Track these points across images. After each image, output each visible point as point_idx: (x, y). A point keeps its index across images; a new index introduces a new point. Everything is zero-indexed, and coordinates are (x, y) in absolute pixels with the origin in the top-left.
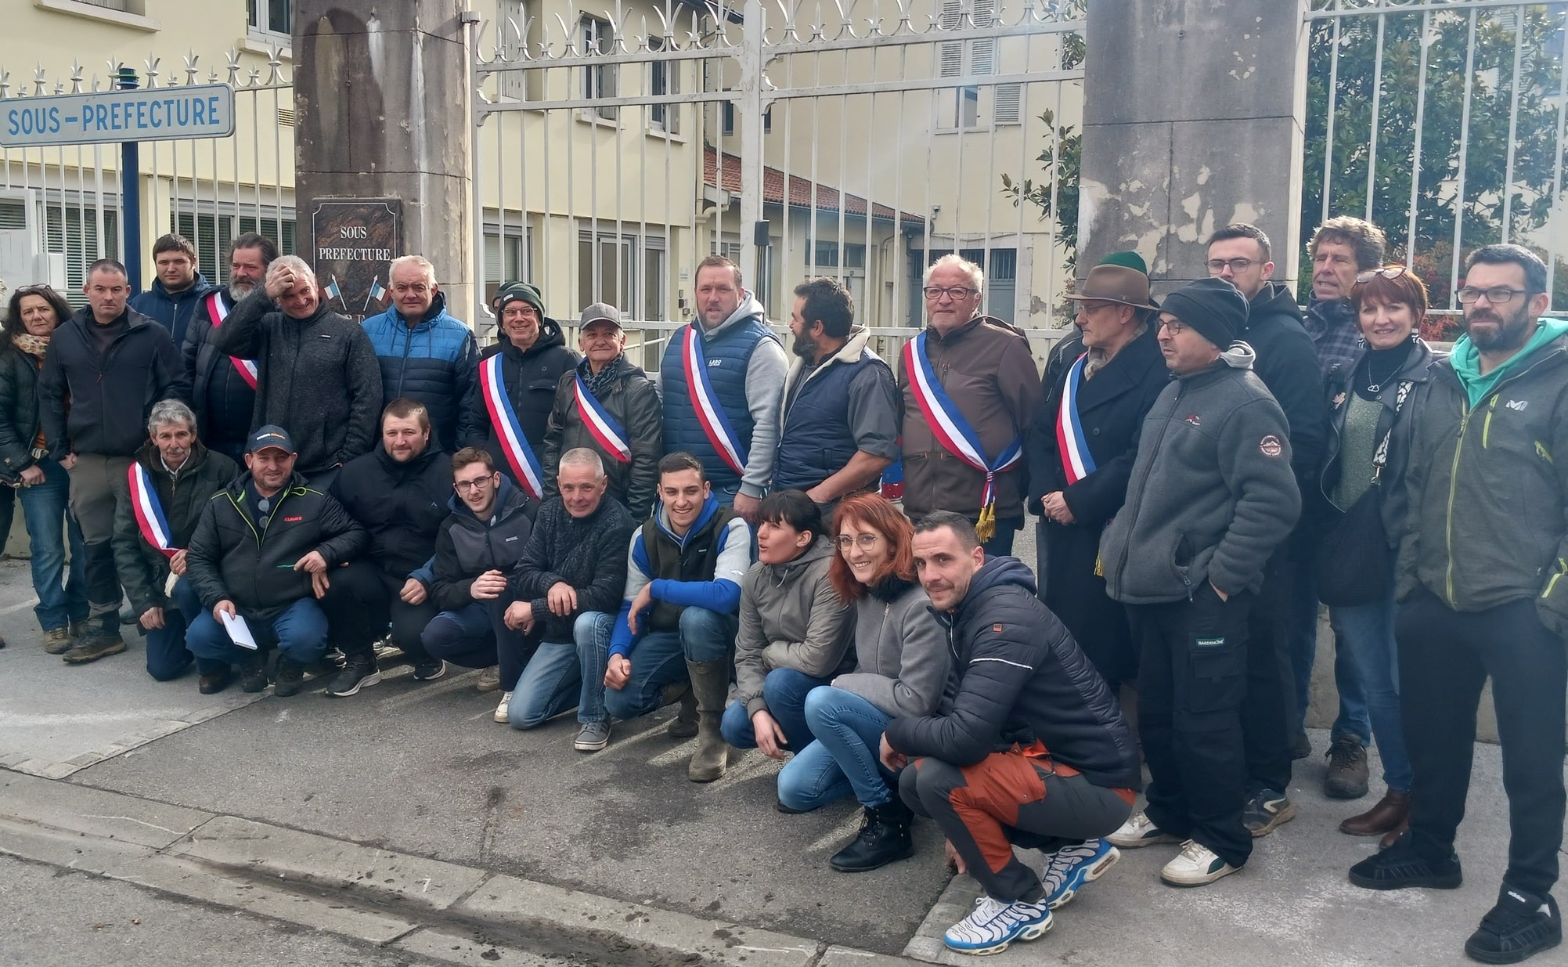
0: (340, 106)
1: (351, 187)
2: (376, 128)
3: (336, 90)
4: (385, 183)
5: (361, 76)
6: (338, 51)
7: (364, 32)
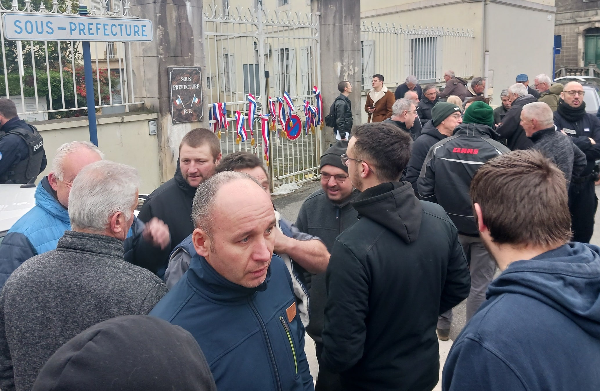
0: (177, 32)
1: (182, 62)
2: (190, 41)
3: (175, 25)
4: (195, 61)
5: (184, 21)
6: (175, 11)
7: (185, 5)
